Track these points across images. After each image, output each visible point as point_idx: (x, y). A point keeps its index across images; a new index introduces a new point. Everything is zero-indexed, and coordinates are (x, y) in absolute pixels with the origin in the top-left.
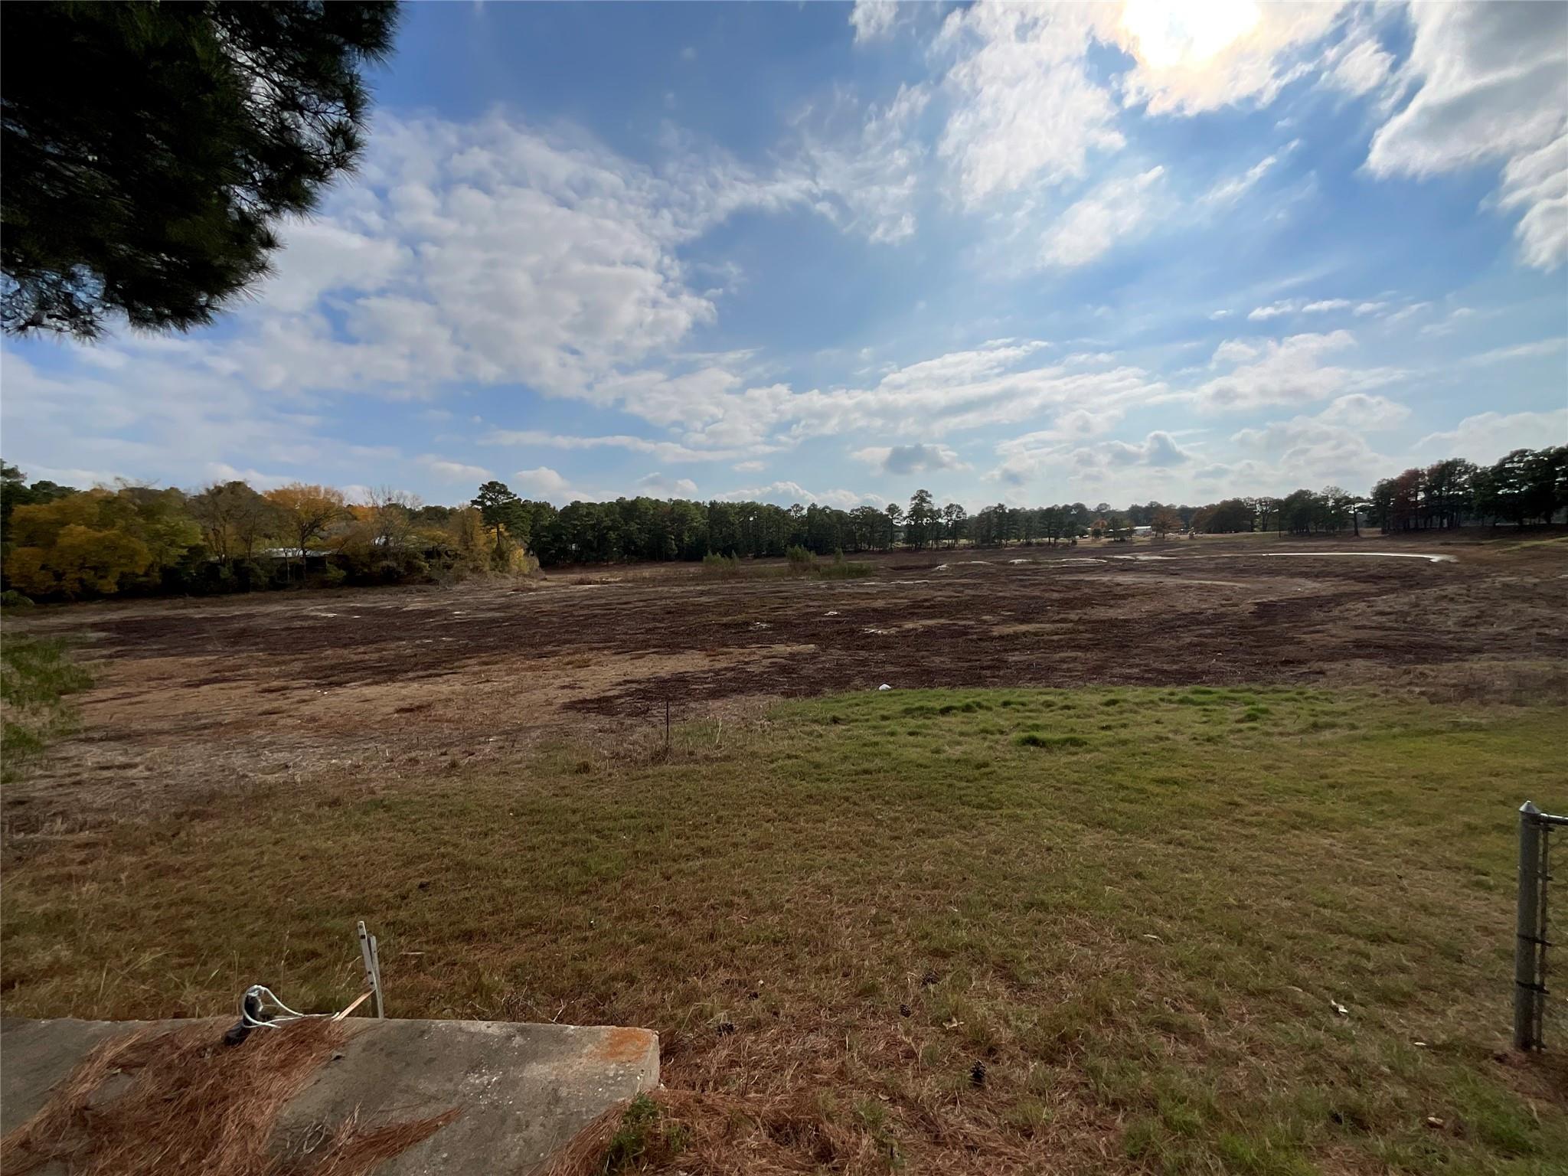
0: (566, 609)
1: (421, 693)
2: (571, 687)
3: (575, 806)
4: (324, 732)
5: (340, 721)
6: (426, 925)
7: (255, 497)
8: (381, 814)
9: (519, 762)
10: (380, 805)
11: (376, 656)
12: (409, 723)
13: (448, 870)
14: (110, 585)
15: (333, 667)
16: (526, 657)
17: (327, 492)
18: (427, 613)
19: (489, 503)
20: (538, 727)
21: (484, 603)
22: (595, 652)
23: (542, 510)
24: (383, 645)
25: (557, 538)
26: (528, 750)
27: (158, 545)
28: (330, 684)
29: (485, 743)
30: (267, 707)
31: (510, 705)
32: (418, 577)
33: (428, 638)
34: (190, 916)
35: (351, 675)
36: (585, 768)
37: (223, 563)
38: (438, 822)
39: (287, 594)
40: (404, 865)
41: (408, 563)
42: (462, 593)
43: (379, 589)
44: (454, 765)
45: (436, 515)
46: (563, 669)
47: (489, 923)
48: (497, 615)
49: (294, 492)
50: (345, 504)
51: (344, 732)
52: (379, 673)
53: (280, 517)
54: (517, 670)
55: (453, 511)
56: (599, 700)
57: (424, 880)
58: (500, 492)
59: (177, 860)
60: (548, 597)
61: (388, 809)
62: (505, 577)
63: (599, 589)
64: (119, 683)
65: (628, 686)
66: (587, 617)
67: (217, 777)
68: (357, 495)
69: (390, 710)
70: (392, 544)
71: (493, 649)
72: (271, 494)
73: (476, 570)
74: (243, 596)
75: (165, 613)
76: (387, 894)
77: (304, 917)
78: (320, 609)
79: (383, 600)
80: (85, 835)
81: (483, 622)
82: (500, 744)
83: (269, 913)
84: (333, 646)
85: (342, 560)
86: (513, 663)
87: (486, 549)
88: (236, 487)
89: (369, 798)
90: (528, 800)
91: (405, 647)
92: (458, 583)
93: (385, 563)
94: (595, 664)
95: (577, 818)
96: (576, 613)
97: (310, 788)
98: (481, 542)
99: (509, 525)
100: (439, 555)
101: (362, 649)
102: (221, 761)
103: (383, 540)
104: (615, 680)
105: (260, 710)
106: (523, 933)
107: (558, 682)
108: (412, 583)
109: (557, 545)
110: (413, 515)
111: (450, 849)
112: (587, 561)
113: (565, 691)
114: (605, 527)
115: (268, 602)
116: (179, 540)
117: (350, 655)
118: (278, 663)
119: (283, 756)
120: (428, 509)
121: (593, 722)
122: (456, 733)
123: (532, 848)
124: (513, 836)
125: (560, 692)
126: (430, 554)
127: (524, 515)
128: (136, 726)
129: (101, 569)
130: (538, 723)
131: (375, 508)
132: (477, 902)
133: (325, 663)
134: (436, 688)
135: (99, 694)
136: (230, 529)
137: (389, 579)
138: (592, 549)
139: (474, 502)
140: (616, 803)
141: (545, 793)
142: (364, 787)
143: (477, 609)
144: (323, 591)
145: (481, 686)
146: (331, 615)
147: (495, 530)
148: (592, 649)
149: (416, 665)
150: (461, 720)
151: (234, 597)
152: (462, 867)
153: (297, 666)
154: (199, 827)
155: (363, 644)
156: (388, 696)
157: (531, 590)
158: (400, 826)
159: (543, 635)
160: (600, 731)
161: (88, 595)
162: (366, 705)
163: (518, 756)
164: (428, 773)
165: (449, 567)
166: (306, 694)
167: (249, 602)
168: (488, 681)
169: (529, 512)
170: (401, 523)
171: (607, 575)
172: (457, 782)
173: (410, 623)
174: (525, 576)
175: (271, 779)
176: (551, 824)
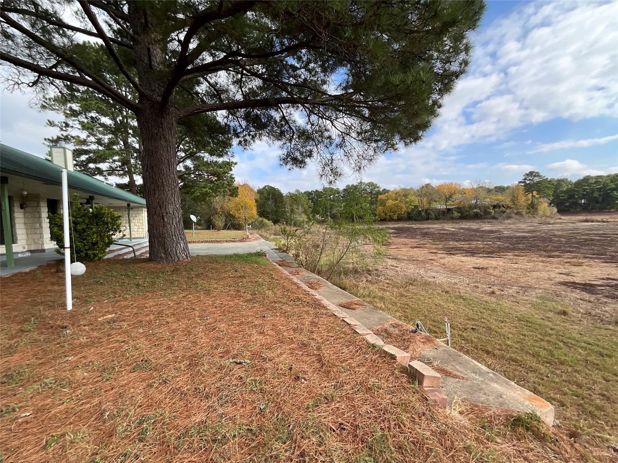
0: (572, 235)
1: (484, 263)
2: (567, 274)
3: (553, 327)
4: (446, 269)
5: (452, 267)
6: (472, 342)
7: (433, 188)
8: (461, 300)
9: (526, 300)
10: (461, 297)
11: (468, 246)
12: (477, 273)
13: (483, 327)
14: (395, 217)
15: (452, 248)
16: (541, 256)
17: (455, 184)
18: (492, 232)
19: (528, 182)
20: (541, 289)
21: (521, 229)
22: (587, 259)
23: (563, 183)
24: (471, 242)
25: (571, 197)
26: (532, 297)
27: (407, 205)
28: (451, 254)
29: (510, 288)
30: (431, 258)
31: (526, 276)
32: (489, 216)
33: (490, 242)
34: (407, 309)
35: (458, 252)
36: (565, 313)
37: (422, 211)
38: (482, 310)
39: (440, 221)
40: (467, 320)
41: (485, 210)
42: (509, 224)
43: (472, 221)
44: (493, 293)
45: (500, 190)
46: (563, 265)
47: (497, 352)
48: (527, 235)
49: (445, 185)
50: (462, 188)
51: (454, 271)
52: (468, 253)
53: (440, 194)
54: (534, 261)
55: (508, 188)
56: (585, 285)
57: (474, 327)
58: (535, 176)
59: (405, 293)
60: (560, 228)
61: (464, 300)
62: (534, 217)
63: (599, 225)
64: (396, 245)
65: (610, 281)
66: (586, 240)
67: (416, 275)
68: (466, 184)
69: (471, 267)
70: (478, 203)
71: (522, 250)
72: (437, 187)
73: (518, 213)
74: (427, 222)
75: (407, 226)
76: (460, 326)
77: (434, 321)
78: (449, 227)
79: (474, 225)
80: (388, 281)
81: (519, 237)
82: (518, 290)
83: (426, 316)
84: (453, 240)
85: (459, 209)
86: (532, 258)
87: (524, 204)
88: (428, 185)
89: (458, 294)
90: (527, 316)
91: (480, 244)
92: (508, 219)
93: (475, 210)
94: (587, 266)
95: (553, 332)
96: (578, 238)
97: (440, 285)
98: (522, 201)
99: (539, 192)
100: (499, 207)
101: (463, 243)
102: (418, 271)
103: (475, 201)
104: (599, 276)
105: (429, 258)
106: (512, 363)
107: (557, 271)
108: (487, 218)
109: (570, 201)
110: (489, 191)
111: (486, 321)
112: (592, 209)
113: (561, 276)
114: (609, 189)
115: (434, 224)
116: (412, 204)
117: (458, 244)
118: (435, 244)
119: (434, 274)
120: (496, 188)
121: (577, 294)
122: (496, 281)
123: (525, 335)
124: (516, 327)
125: (558, 276)
126: (494, 207)
127: (549, 186)
128: (399, 257)
129: (394, 212)
130: (542, 287)
131: (473, 189)
132: (493, 343)
133: (449, 246)
134: (490, 262)
135: (392, 247)
136: (425, 199)
137: (476, 217)
138: (597, 202)
139: (520, 182)
140: (581, 334)
141: (536, 316)
142: (457, 290)
143: (516, 231)
144: (451, 221)
145: (513, 265)
146: (453, 230)
147: (531, 195)
148: (586, 258)
149: (484, 251)
150: (501, 276)
151: (425, 222)
152: (489, 328)
153: (441, 246)
154: (411, 287)
155: (464, 241)
156: (471, 262)
157: (549, 224)
158: (468, 306)
159: (553, 247)
160: (581, 300)
161: (391, 220)
162: (462, 263)
163: (526, 298)
164: (482, 293)
165: (504, 212)
166: (443, 256)
167: (429, 224)
168: (516, 263)
169: (553, 184)
170: (483, 194)
171: (608, 217)
172: (494, 300)
173: (482, 235)
174: (547, 217)
175: (430, 280)
176: (537, 330)
